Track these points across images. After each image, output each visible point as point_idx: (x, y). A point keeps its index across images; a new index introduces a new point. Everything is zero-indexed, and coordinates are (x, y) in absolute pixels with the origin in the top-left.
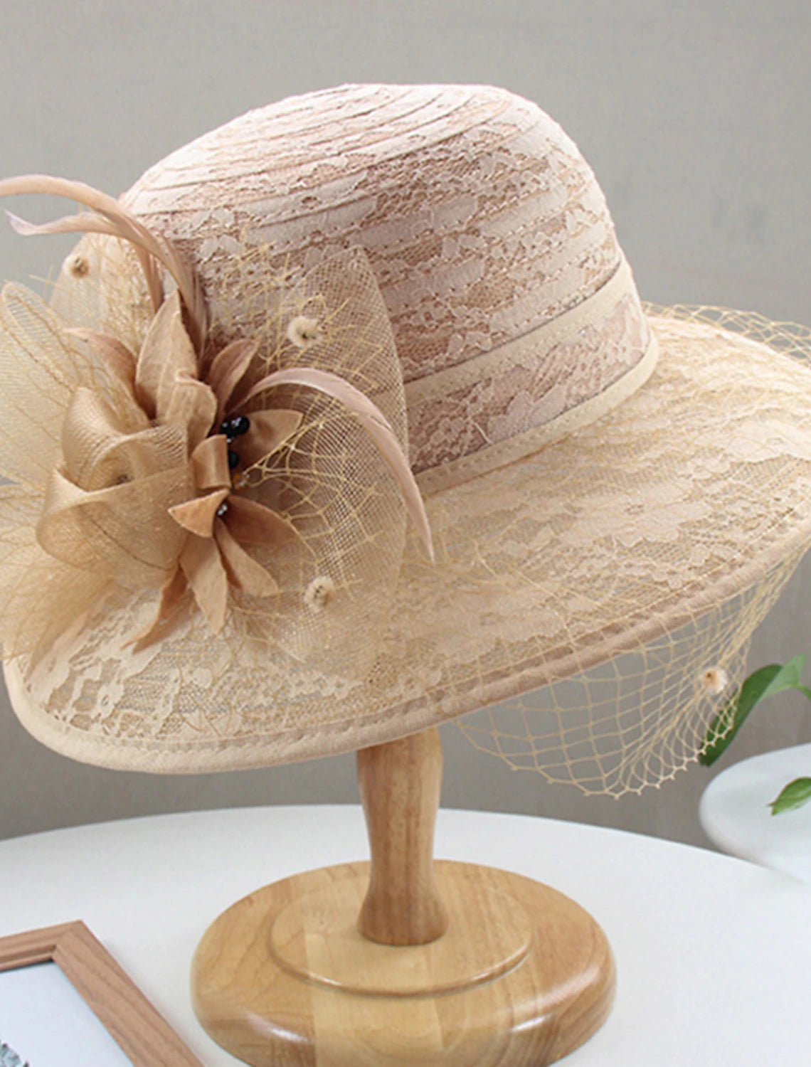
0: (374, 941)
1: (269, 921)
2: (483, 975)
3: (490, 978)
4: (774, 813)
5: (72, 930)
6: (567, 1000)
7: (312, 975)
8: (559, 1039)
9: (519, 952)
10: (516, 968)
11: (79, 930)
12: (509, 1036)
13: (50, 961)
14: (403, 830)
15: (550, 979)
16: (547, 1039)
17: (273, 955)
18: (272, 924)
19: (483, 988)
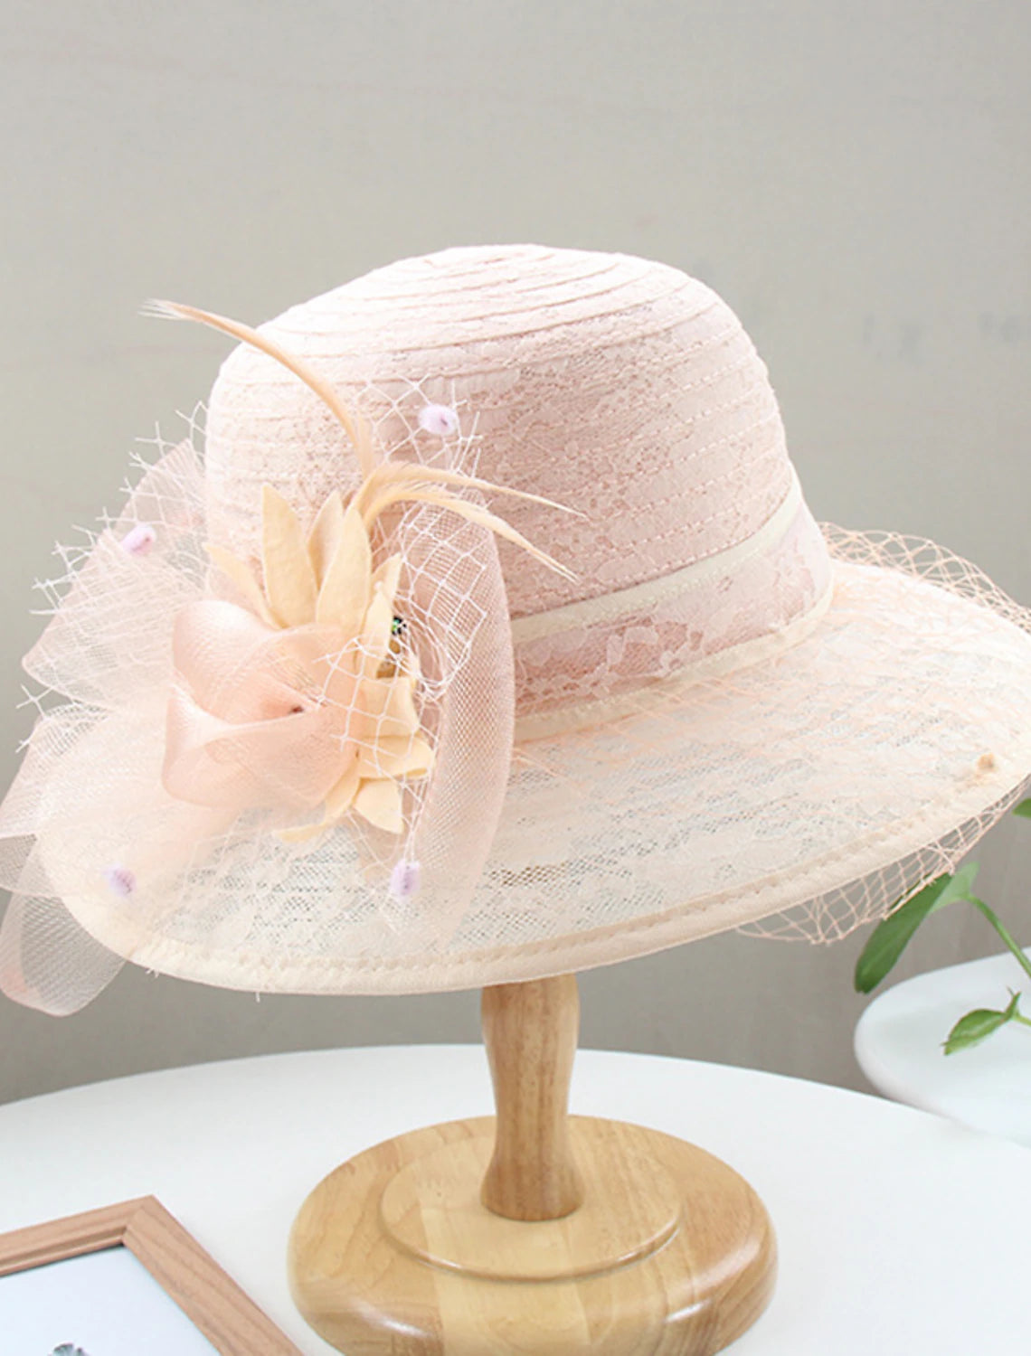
0: (501, 1215)
1: (377, 1193)
2: (630, 1255)
3: (638, 1257)
4: (947, 1052)
5: (142, 1207)
6: (727, 1281)
7: (432, 1257)
8: (719, 1327)
9: (669, 1225)
10: (665, 1245)
11: (150, 1206)
12: (664, 1326)
13: (121, 1245)
14: (536, 1089)
15: (707, 1256)
16: (706, 1326)
17: (386, 1236)
18: (381, 1196)
19: (631, 1270)
